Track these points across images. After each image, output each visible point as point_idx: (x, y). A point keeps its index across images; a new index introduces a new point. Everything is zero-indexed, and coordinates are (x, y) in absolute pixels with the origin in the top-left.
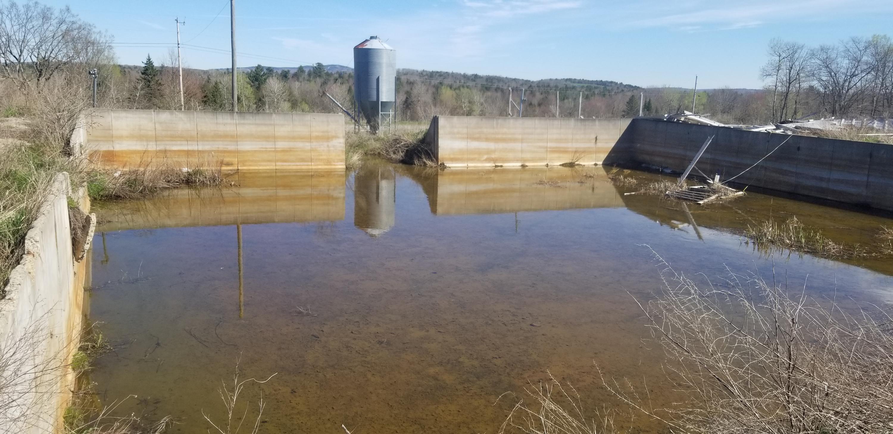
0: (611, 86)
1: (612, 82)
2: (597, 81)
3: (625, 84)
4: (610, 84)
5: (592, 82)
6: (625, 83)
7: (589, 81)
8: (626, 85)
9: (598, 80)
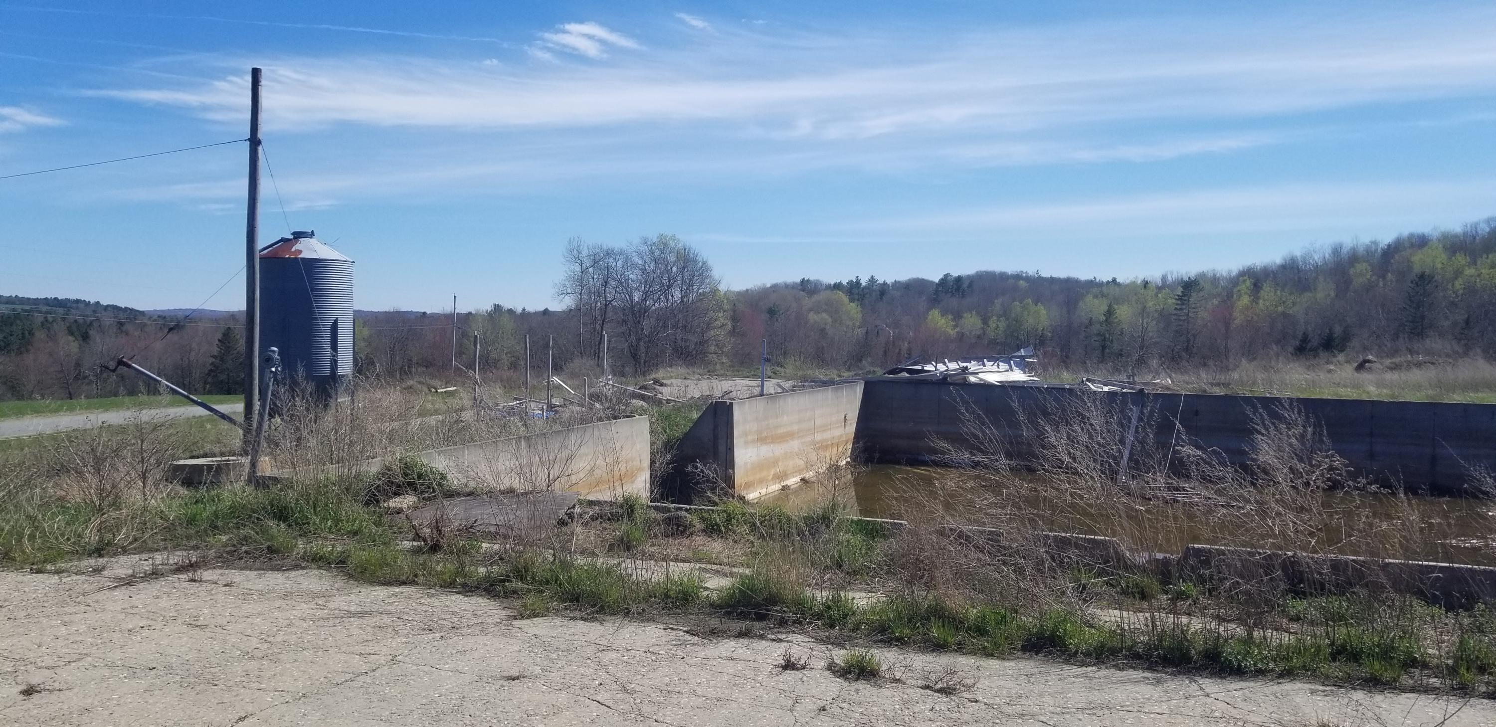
0: (77, 308)
1: (78, 301)
2: (46, 299)
3: (105, 304)
4: (74, 305)
5: (37, 301)
6: (104, 302)
7: (29, 299)
8: (108, 306)
9: (49, 297)
